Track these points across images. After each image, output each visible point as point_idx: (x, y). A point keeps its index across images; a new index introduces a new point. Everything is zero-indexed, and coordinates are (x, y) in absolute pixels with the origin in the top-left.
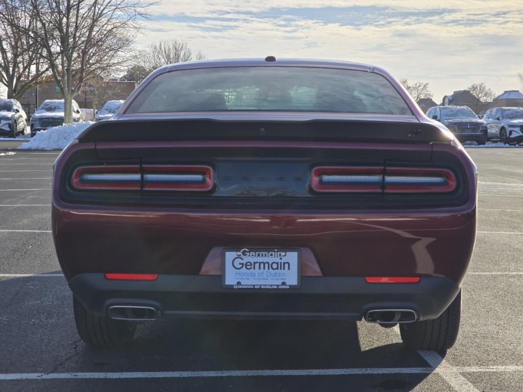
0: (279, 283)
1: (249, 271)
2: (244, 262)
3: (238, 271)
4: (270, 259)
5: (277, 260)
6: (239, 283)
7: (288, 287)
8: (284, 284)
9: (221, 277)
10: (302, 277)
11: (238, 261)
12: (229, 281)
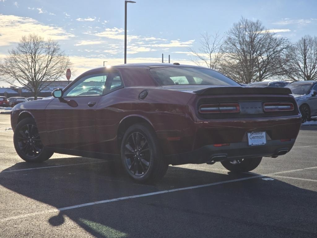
0: (262, 143)
1: (254, 140)
2: (253, 136)
3: (251, 140)
4: (258, 135)
5: (261, 135)
6: (252, 144)
7: (264, 144)
8: (263, 143)
9: (247, 142)
10: (267, 141)
11: (251, 136)
12: (250, 144)
